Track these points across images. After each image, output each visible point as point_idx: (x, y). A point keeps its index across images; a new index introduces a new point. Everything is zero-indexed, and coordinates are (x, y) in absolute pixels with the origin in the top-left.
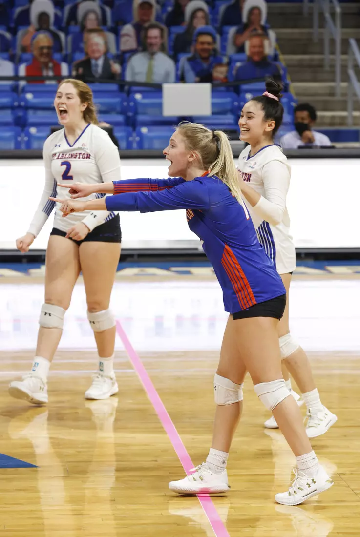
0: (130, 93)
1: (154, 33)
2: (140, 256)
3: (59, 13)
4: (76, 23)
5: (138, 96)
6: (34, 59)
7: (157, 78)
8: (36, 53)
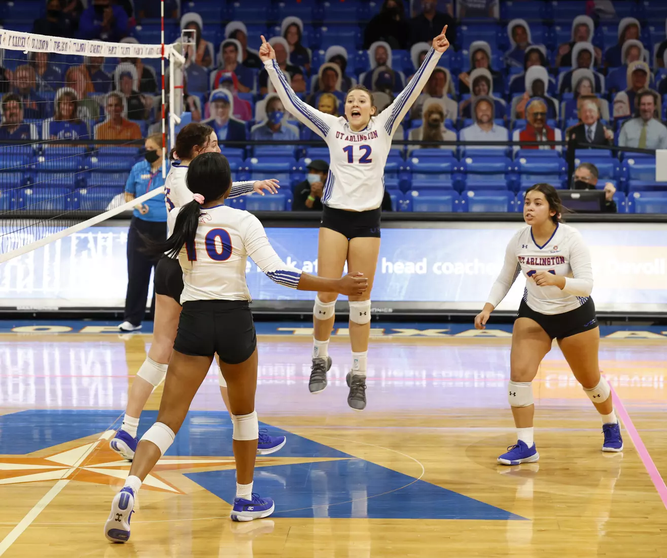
0: (622, 158)
1: (648, 99)
2: (631, 319)
3: (554, 81)
4: (570, 90)
5: (631, 162)
6: (528, 124)
7: (650, 144)
8: (530, 119)
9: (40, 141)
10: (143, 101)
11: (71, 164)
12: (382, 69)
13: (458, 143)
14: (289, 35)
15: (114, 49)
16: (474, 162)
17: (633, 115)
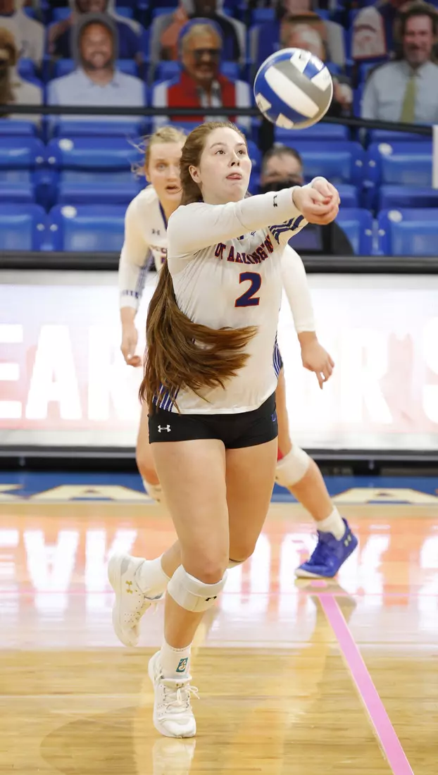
0: (368, 142)
1: (421, 24)
4: (268, 3)
5: (385, 149)
6: (184, 72)
7: (422, 115)
8: (187, 61)
13: (45, 108)
16: (76, 147)
17: (392, 55)
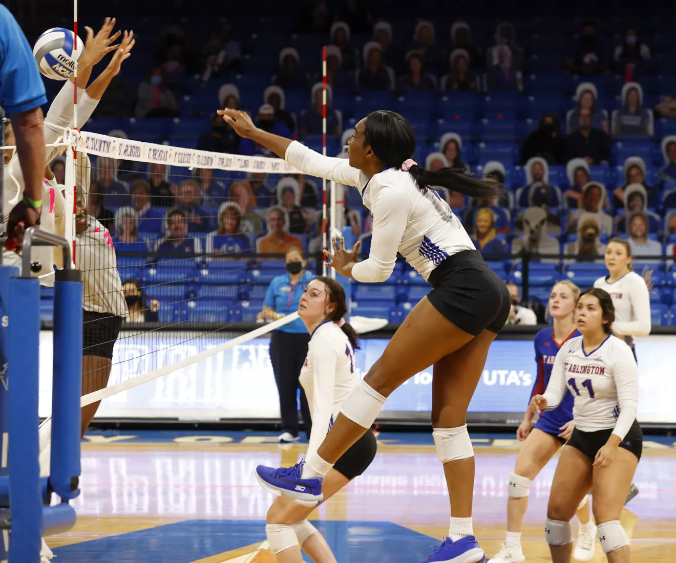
9: (204, 254)
10: (305, 215)
11: (234, 277)
12: (539, 184)
14: (448, 152)
15: (277, 166)
